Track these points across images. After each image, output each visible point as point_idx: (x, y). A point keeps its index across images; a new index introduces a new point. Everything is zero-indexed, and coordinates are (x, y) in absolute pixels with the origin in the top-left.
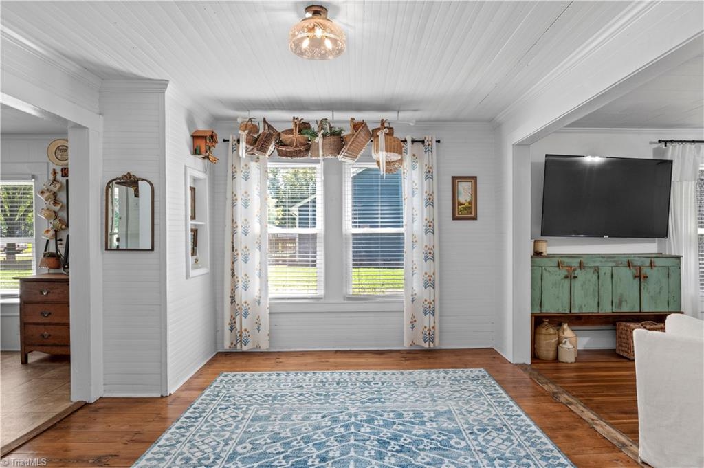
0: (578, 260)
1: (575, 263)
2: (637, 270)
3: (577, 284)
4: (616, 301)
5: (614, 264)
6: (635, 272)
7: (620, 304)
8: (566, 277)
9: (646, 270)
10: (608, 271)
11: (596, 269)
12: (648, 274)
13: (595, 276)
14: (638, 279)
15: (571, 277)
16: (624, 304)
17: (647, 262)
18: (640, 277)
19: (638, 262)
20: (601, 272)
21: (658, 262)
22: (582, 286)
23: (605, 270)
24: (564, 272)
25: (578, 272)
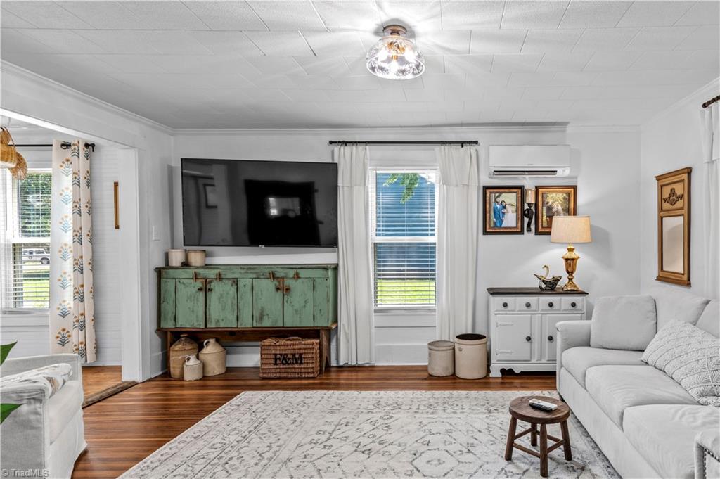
0: (216, 271)
1: (212, 274)
2: (279, 282)
3: (214, 297)
4: (257, 314)
5: (255, 276)
6: (277, 284)
7: (261, 318)
8: (200, 289)
9: (290, 282)
10: (248, 282)
11: (235, 282)
12: (291, 286)
13: (234, 289)
14: (280, 293)
15: (206, 289)
16: (265, 318)
17: (292, 273)
18: (284, 290)
19: (280, 273)
20: (241, 284)
21: (302, 273)
22: (219, 299)
23: (245, 282)
24: (199, 284)
25: (214, 285)
